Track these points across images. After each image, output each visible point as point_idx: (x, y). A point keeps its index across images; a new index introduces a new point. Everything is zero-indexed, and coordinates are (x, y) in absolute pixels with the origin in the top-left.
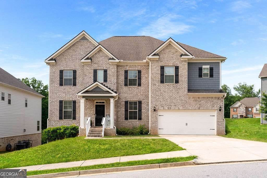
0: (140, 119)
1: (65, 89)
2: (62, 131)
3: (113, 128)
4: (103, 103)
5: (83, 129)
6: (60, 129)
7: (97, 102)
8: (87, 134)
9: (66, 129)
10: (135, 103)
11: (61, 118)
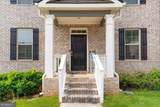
0: (144, 57)
1: (19, 9)
2: (8, 82)
3: (113, 76)
4: (85, 32)
5: (51, 80)
6: (6, 78)
7: (73, 31)
8: (62, 95)
9: (16, 79)
10: (135, 33)
11: (13, 57)
